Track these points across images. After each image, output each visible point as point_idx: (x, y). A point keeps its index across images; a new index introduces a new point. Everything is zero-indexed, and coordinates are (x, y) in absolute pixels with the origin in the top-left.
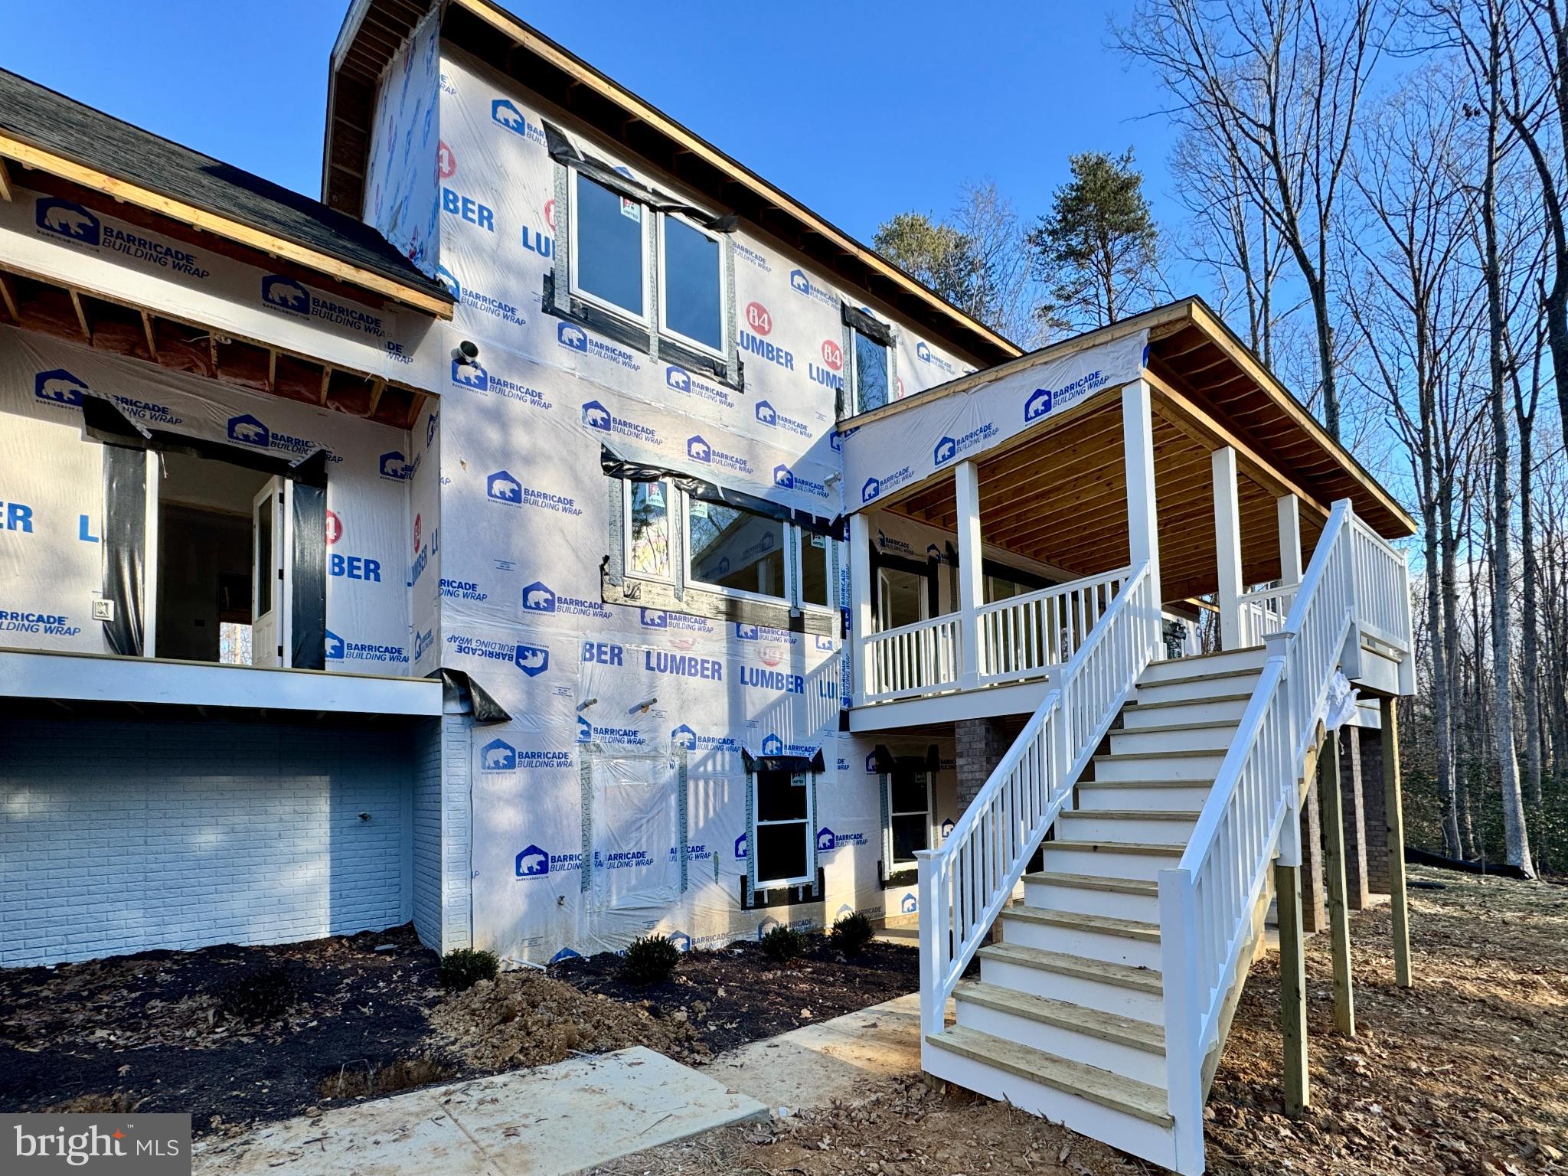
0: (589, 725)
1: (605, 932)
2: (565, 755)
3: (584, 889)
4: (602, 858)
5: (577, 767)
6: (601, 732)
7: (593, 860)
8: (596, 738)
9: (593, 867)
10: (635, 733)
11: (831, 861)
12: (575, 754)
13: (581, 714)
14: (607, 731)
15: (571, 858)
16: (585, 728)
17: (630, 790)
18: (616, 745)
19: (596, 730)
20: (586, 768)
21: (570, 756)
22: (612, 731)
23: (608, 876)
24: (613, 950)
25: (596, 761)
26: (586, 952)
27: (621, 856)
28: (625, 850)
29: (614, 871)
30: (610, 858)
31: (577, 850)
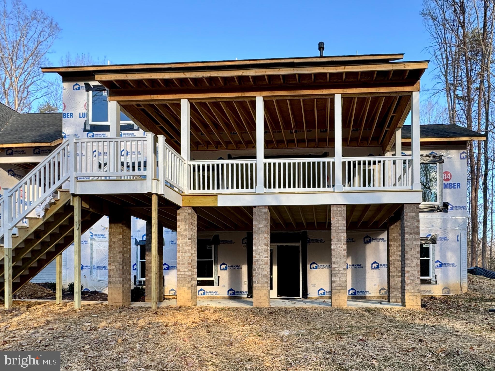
0: (92, 234)
1: (96, 286)
2: (87, 241)
3: (91, 274)
4: (95, 267)
5: (90, 244)
6: (95, 235)
7: (93, 267)
8: (94, 237)
9: (93, 269)
10: (104, 235)
11: (168, 274)
12: (89, 242)
13: (91, 231)
14: (97, 235)
15: (88, 266)
16: (91, 234)
17: (103, 250)
18: (99, 238)
19: (94, 235)
20: (92, 244)
21: (88, 242)
22: (98, 235)
23: (97, 272)
24: (98, 290)
25: (94, 242)
26: (91, 290)
27: (100, 267)
28: (101, 265)
29: (98, 271)
30: (97, 267)
31: (89, 265)
